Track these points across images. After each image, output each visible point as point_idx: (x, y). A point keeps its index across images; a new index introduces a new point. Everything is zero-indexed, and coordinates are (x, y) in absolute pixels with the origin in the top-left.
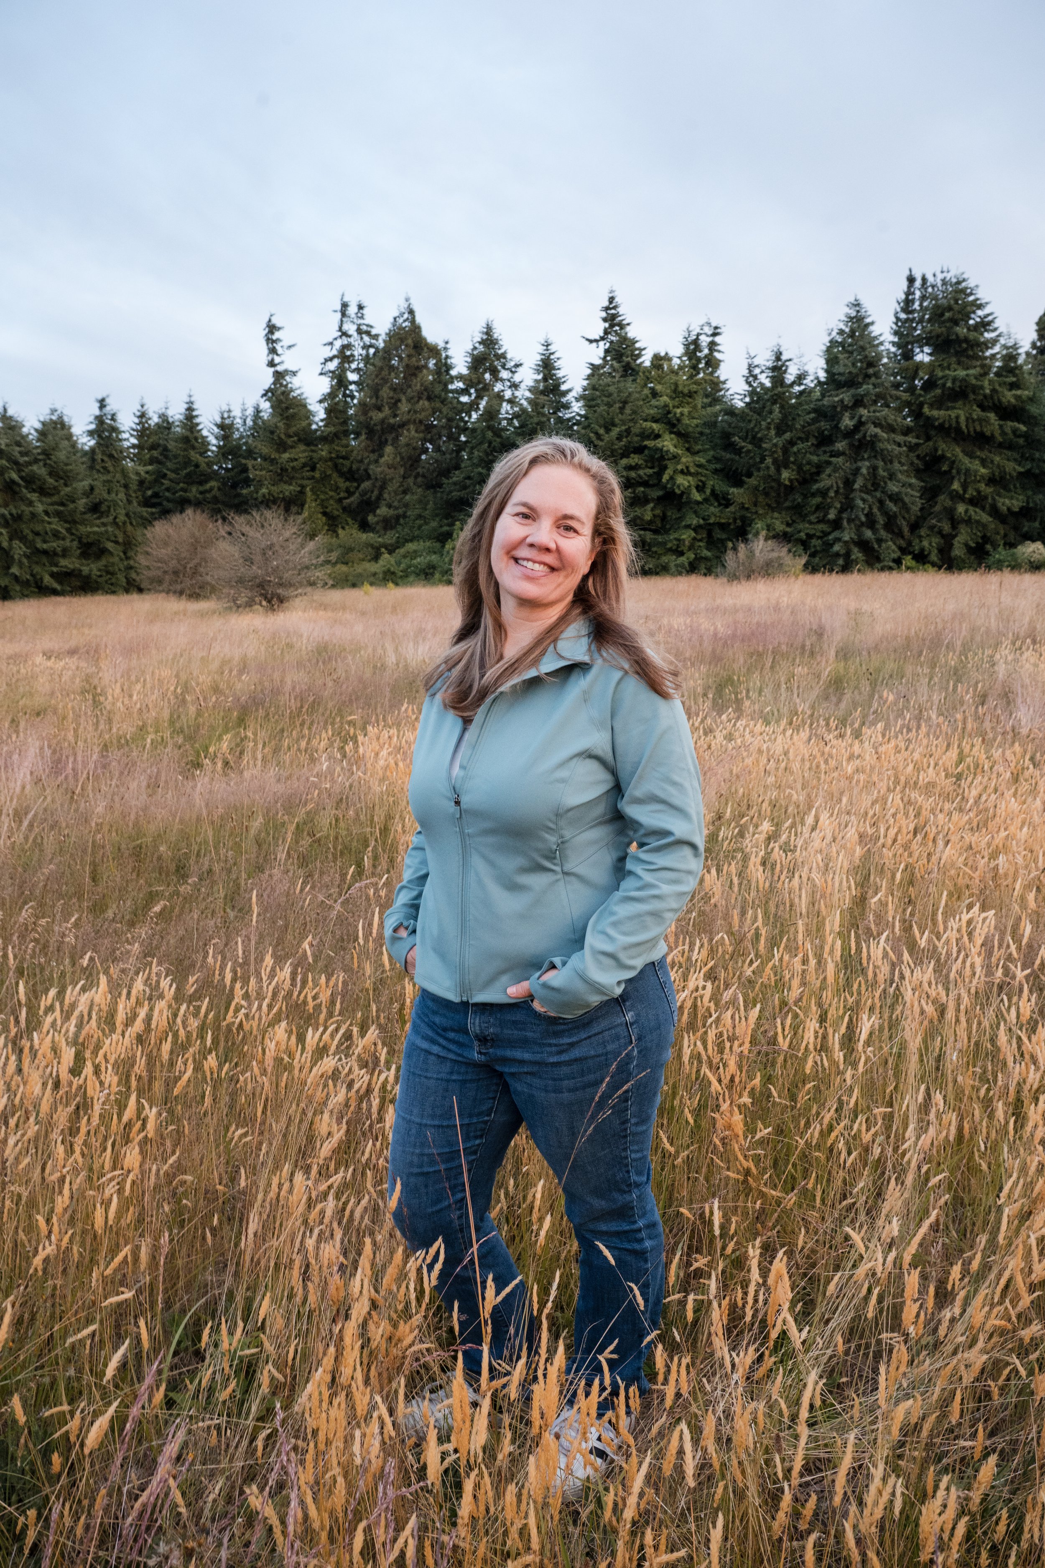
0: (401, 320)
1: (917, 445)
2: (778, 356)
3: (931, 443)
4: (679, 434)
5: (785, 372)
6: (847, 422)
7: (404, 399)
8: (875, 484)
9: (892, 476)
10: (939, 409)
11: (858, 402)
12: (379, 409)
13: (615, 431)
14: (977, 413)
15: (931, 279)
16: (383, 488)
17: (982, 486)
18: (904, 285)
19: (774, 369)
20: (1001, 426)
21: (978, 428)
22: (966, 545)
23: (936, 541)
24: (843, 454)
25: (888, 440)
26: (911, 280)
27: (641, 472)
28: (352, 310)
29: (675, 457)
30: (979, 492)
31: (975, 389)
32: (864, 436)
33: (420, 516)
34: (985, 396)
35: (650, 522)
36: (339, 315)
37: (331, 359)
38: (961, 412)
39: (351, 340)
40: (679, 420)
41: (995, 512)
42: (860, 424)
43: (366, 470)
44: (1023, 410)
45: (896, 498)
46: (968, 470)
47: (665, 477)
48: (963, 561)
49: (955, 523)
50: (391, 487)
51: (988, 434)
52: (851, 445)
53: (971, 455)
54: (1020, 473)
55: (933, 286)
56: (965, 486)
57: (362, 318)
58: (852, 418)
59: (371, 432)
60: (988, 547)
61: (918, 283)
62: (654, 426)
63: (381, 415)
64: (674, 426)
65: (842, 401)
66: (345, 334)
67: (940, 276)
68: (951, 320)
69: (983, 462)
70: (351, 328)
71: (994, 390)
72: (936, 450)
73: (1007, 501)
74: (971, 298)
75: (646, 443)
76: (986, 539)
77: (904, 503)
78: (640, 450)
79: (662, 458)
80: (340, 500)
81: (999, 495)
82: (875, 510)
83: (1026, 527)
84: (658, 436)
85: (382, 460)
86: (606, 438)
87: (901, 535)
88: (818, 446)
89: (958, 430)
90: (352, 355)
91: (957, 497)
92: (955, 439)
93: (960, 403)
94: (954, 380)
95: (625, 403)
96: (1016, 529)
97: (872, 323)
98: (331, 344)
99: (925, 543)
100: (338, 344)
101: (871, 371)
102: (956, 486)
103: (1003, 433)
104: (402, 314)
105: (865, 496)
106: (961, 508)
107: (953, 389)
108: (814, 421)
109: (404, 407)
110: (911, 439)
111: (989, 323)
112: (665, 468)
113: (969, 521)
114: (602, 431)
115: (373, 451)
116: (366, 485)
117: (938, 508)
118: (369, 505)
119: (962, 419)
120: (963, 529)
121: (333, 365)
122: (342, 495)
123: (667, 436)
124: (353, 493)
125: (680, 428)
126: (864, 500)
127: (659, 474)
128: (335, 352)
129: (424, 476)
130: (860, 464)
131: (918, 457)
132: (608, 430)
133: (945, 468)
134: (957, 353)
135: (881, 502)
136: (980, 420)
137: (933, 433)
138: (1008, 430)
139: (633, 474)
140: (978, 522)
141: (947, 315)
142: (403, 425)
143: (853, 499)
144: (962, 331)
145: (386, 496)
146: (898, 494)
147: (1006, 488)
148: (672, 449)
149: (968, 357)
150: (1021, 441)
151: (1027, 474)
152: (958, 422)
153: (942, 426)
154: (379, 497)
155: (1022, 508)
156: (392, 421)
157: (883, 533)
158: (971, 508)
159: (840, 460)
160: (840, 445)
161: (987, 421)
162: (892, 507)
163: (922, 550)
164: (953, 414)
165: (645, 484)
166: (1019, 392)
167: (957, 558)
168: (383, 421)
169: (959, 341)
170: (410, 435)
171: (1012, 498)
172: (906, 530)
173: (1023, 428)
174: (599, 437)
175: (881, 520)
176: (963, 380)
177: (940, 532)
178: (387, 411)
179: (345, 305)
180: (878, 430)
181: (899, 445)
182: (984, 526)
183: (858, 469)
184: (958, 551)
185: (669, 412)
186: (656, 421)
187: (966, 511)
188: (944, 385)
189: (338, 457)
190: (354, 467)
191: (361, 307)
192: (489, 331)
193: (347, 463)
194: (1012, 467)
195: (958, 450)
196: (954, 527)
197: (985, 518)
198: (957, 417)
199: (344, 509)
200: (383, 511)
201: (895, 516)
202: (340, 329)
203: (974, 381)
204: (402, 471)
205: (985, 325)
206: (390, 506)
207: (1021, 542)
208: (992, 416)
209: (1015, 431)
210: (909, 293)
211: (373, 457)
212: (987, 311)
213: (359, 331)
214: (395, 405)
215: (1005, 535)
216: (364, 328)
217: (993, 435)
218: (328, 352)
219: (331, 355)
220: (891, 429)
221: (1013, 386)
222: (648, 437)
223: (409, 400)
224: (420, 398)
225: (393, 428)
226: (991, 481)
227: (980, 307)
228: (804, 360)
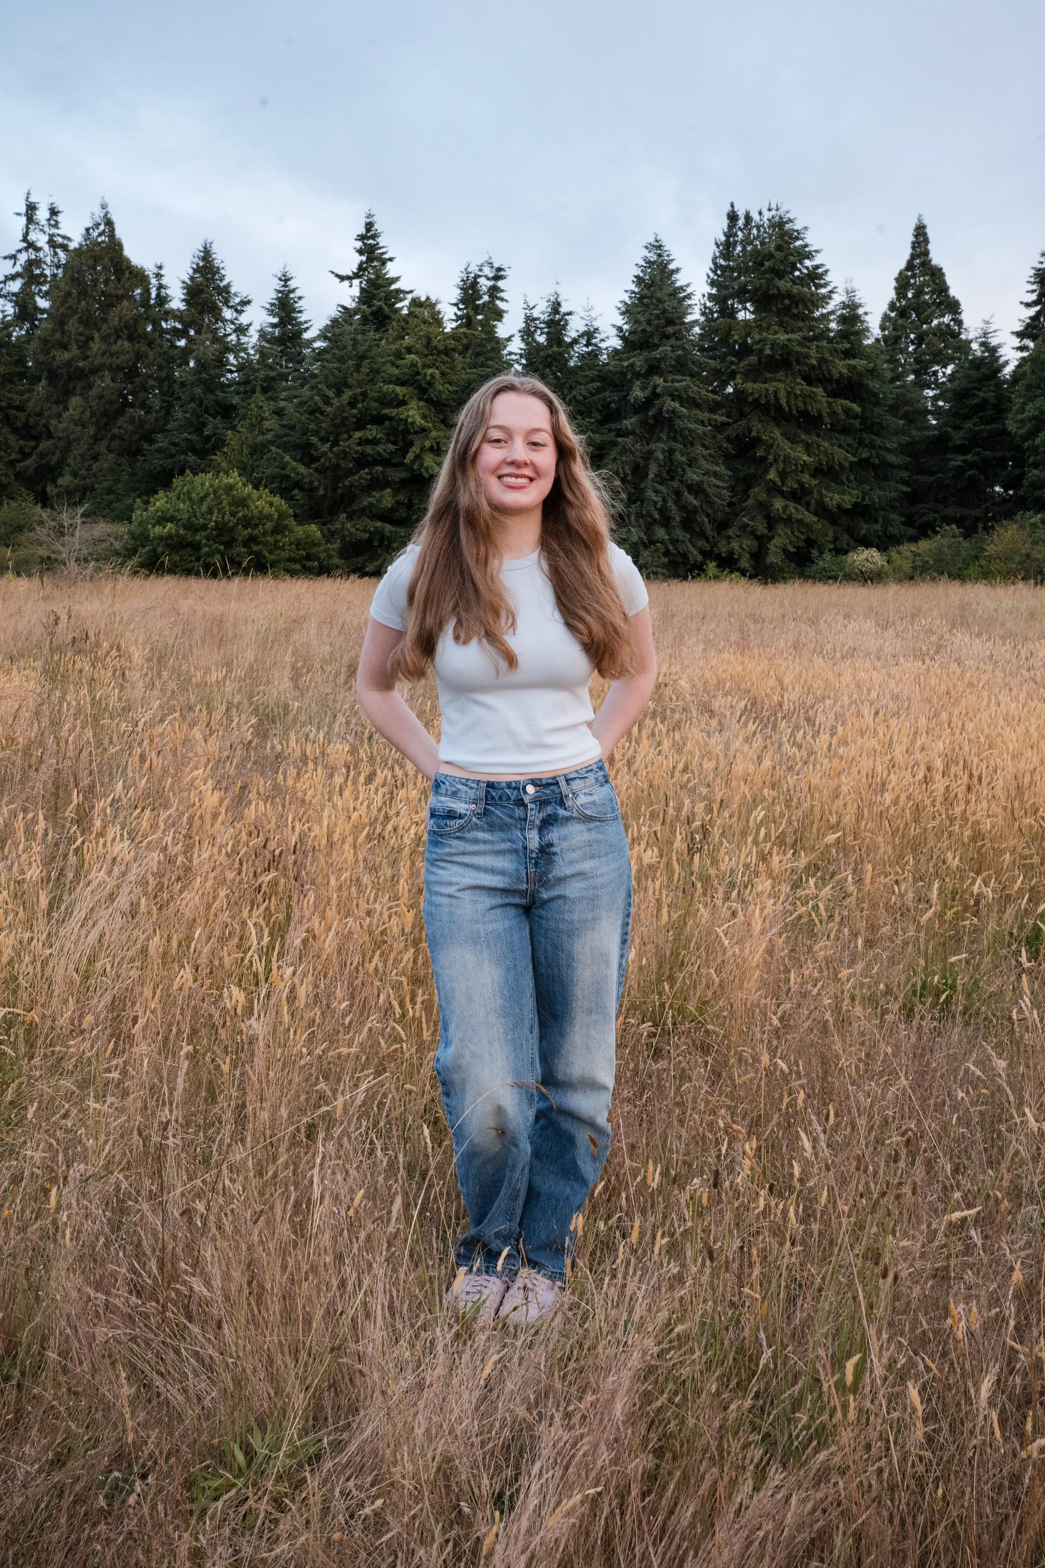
0: (95, 234)
1: (724, 424)
2: (556, 307)
3: (743, 423)
4: (429, 401)
5: (564, 327)
6: (638, 393)
7: (97, 337)
8: (670, 471)
9: (692, 462)
10: (755, 381)
11: (654, 369)
12: (65, 347)
13: (348, 394)
14: (801, 387)
15: (756, 217)
16: (67, 449)
17: (806, 478)
18: (724, 223)
19: (550, 323)
20: (829, 404)
21: (801, 405)
22: (785, 550)
23: (748, 543)
24: (633, 433)
25: (689, 418)
26: (733, 217)
27: (380, 448)
28: (42, 215)
29: (424, 430)
30: (801, 485)
31: (800, 358)
32: (660, 411)
33: (109, 491)
34: (813, 367)
35: (393, 510)
36: (23, 220)
37: (13, 277)
38: (781, 386)
39: (41, 254)
40: (430, 384)
41: (822, 511)
42: (655, 395)
43: (46, 426)
44: (861, 385)
45: (696, 489)
46: (787, 459)
47: (410, 456)
48: (782, 570)
49: (771, 522)
50: (77, 451)
51: (814, 412)
52: (643, 423)
53: (792, 439)
54: (851, 463)
55: (758, 227)
56: (783, 475)
57: (56, 225)
58: (643, 388)
59: (53, 377)
60: (815, 553)
61: (741, 222)
62: (398, 389)
63: (67, 356)
64: (424, 391)
65: (632, 365)
66: (31, 246)
67: (767, 215)
68: (772, 270)
69: (808, 448)
70: (41, 240)
71: (822, 360)
72: (750, 431)
73: (836, 496)
74: (798, 243)
75: (386, 411)
76: (810, 542)
77: (707, 496)
78: (378, 420)
79: (406, 431)
80: (12, 463)
81: (828, 489)
82: (670, 504)
83: (864, 528)
84: (403, 403)
85: (66, 415)
86: (335, 402)
87: (702, 534)
88: (601, 423)
89: (778, 407)
90: (43, 275)
91: (773, 489)
92: (775, 419)
93: (781, 375)
94: (773, 345)
95: (362, 358)
96: (850, 531)
97: (677, 270)
98: (14, 257)
99: (735, 545)
100: (23, 258)
101: (670, 330)
102: (772, 475)
103: (834, 413)
104: (97, 225)
105: (659, 487)
106: (778, 504)
107: (771, 357)
108: (599, 390)
109: (96, 346)
110: (720, 418)
111: (820, 276)
112: (411, 444)
113: (789, 520)
114: (331, 393)
115: (57, 402)
116: (45, 445)
117: (751, 501)
118: (50, 472)
119: (782, 394)
120: (780, 529)
121: (15, 286)
122: (13, 456)
123: (413, 404)
124: (29, 455)
125: (432, 393)
126: (656, 491)
127: (404, 451)
128: (18, 269)
129: (121, 438)
130: (653, 446)
131: (728, 439)
132: (339, 393)
133: (760, 453)
134: (779, 313)
135: (678, 494)
136: (805, 396)
137: (747, 409)
138: (839, 410)
139: (369, 450)
140: (800, 522)
141: (767, 264)
142: (96, 370)
143: (643, 490)
144: (783, 284)
145: (70, 461)
146: (699, 484)
147: (837, 480)
148: (419, 421)
149: (796, 317)
150: (856, 423)
151: (864, 463)
152: (777, 398)
153: (757, 402)
154: (62, 462)
155: (856, 505)
156: (81, 364)
157: (679, 534)
158: (791, 504)
159: (629, 440)
160: (628, 423)
161: (812, 397)
162: (692, 500)
163: (731, 553)
164: (771, 387)
165: (386, 462)
166: (853, 362)
167: (772, 566)
168: (68, 364)
169: (782, 296)
170: (104, 383)
171: (843, 493)
172: (709, 529)
173: (856, 408)
174: (327, 401)
175: (677, 516)
176: (784, 347)
177: (753, 533)
178: (74, 350)
179: (31, 208)
180: (676, 404)
181: (702, 423)
182: (808, 526)
183: (650, 453)
184: (774, 557)
185: (418, 373)
186: (402, 384)
187: (785, 508)
188: (761, 351)
189: (10, 407)
190: (32, 421)
191: (54, 212)
192: (207, 254)
193: (21, 416)
194: (841, 455)
195: (777, 433)
196: (770, 527)
197: (809, 518)
198: (776, 392)
199: (18, 476)
200: (65, 480)
201: (695, 511)
202: (25, 239)
203: (799, 349)
204: (92, 430)
205: (815, 276)
206: (75, 475)
207: (854, 549)
208: (819, 391)
209: (847, 411)
210: (730, 234)
211: (56, 409)
212: (817, 262)
213: (52, 243)
214: (85, 343)
215: (836, 539)
216: (60, 240)
217: (820, 415)
218: (8, 268)
219: (13, 271)
220: (693, 403)
221: (848, 354)
222: (390, 405)
223: (104, 339)
224: (119, 337)
225: (82, 374)
226: (817, 472)
227: (809, 256)
228: (594, 314)
